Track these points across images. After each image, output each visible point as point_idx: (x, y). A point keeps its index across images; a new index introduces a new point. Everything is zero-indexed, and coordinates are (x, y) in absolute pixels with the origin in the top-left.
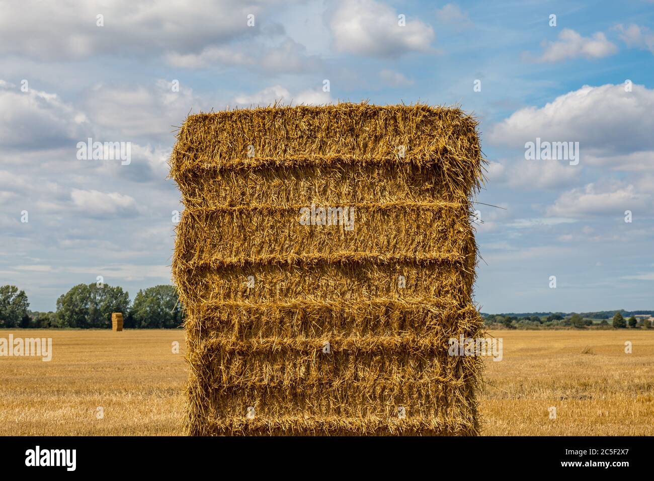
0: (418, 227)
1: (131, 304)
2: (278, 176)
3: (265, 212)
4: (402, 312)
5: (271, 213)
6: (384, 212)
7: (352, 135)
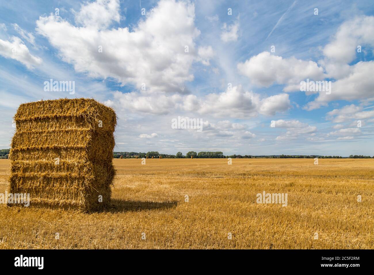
0: (76, 136)
1: (197, 155)
2: (40, 122)
3: (35, 133)
4: (67, 165)
5: (37, 133)
6: (67, 132)
7: (61, 108)
